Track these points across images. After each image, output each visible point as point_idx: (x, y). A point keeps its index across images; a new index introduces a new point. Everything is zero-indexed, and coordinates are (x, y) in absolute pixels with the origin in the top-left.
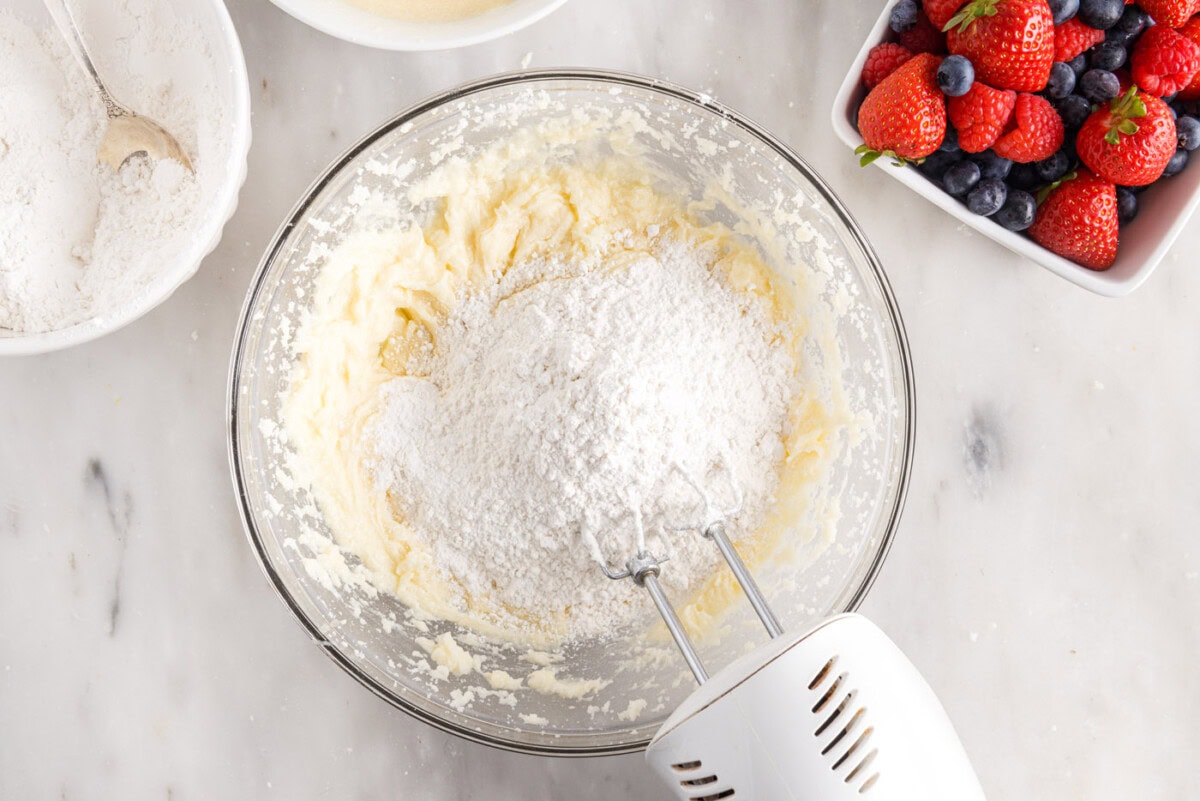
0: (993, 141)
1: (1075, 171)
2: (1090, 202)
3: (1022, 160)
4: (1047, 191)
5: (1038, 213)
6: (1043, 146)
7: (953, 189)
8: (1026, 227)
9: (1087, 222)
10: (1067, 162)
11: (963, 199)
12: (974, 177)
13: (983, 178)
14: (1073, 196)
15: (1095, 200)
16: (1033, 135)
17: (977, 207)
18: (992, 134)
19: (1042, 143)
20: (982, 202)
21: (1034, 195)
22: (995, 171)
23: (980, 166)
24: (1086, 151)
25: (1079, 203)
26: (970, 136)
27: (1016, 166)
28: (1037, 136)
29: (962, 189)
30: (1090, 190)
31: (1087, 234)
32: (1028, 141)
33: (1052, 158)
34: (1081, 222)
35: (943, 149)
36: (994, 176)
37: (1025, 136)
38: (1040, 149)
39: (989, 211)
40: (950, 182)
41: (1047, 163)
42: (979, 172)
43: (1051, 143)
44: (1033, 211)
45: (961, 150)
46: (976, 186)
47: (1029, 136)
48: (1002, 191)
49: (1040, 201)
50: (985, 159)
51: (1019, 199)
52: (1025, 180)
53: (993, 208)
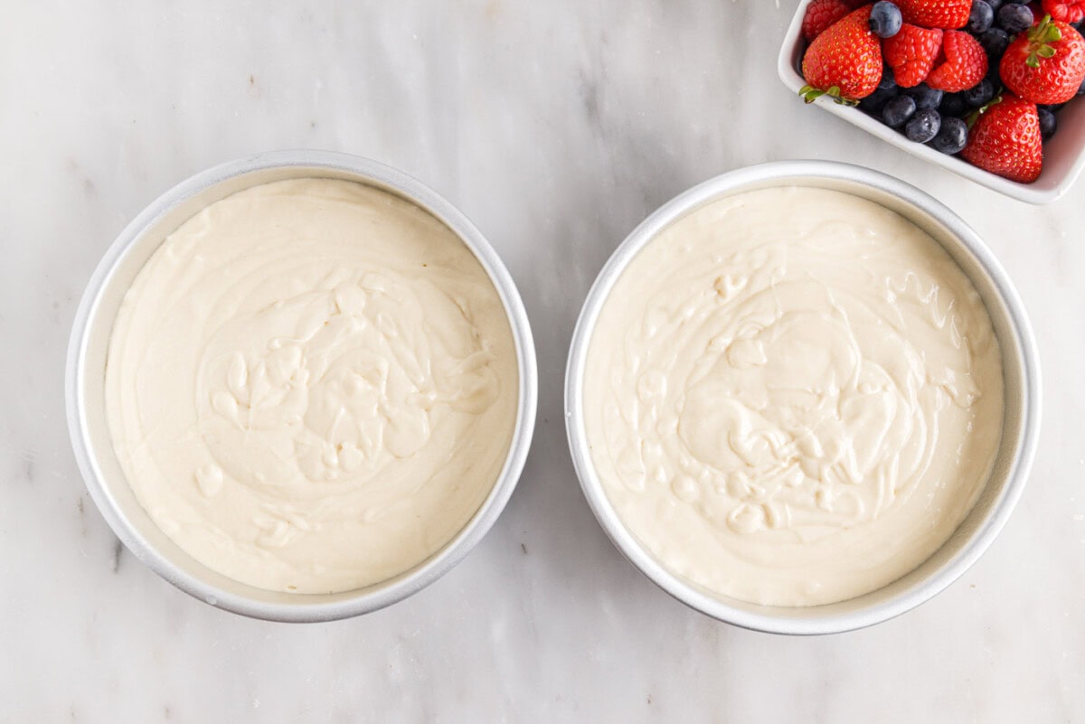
0: (925, 75)
1: (1000, 95)
2: (1016, 122)
3: (952, 90)
4: (975, 117)
5: (970, 136)
6: (971, 76)
7: (892, 122)
8: (959, 150)
9: (1015, 140)
10: (991, 88)
11: (902, 129)
12: (910, 110)
13: (918, 109)
14: (1000, 118)
15: (1019, 120)
16: (961, 66)
17: (916, 135)
18: (925, 70)
19: (969, 73)
20: (920, 130)
21: (965, 120)
22: (929, 102)
23: (914, 99)
24: (1010, 77)
25: (1007, 124)
26: (904, 73)
27: (947, 96)
28: (965, 68)
29: (901, 120)
30: (1014, 111)
31: (1015, 150)
32: (957, 72)
33: (979, 86)
34: (1009, 141)
35: (881, 87)
36: (928, 106)
37: (954, 68)
38: (968, 78)
39: (926, 138)
40: (889, 115)
41: (975, 90)
42: (914, 105)
43: (977, 72)
44: (966, 135)
45: (897, 86)
46: (913, 116)
47: (957, 67)
48: (937, 119)
49: (971, 125)
50: (918, 93)
51: (952, 124)
52: (956, 107)
53: (930, 135)
